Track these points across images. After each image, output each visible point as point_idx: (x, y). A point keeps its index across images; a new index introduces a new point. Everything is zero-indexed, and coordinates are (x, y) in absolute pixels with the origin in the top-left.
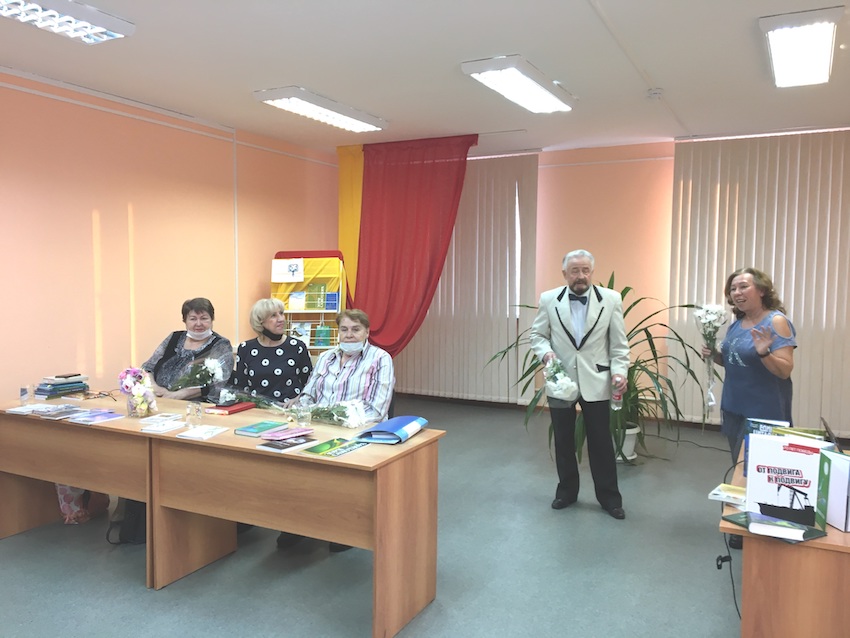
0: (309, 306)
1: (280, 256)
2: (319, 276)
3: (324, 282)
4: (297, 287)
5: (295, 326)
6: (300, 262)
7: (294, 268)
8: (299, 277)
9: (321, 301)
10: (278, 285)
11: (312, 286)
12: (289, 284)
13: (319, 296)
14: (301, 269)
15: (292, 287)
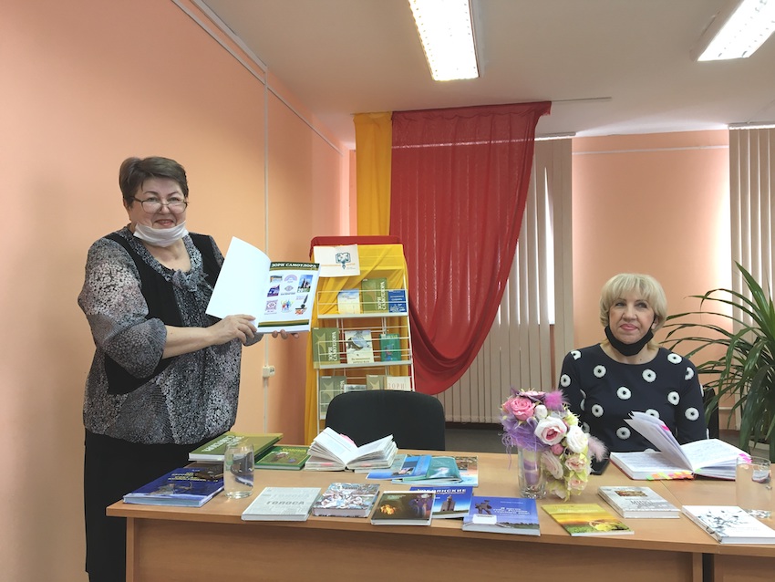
0: (364, 308)
2: (378, 268)
3: (385, 275)
4: (349, 284)
5: (349, 336)
6: (352, 249)
7: (344, 257)
8: (353, 270)
9: (382, 301)
12: (338, 279)
13: (379, 294)
14: (355, 258)
15: (342, 283)
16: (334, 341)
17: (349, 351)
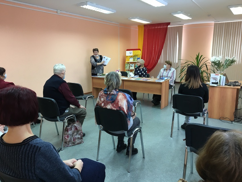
0: (134, 61)
1: (127, 50)
3: (137, 55)
4: (131, 57)
5: (131, 65)
6: (132, 51)
8: (132, 55)
9: (136, 59)
10: (127, 56)
11: (134, 57)
12: (130, 56)
14: (132, 53)
15: (130, 57)
16: (129, 65)
17: (130, 67)
